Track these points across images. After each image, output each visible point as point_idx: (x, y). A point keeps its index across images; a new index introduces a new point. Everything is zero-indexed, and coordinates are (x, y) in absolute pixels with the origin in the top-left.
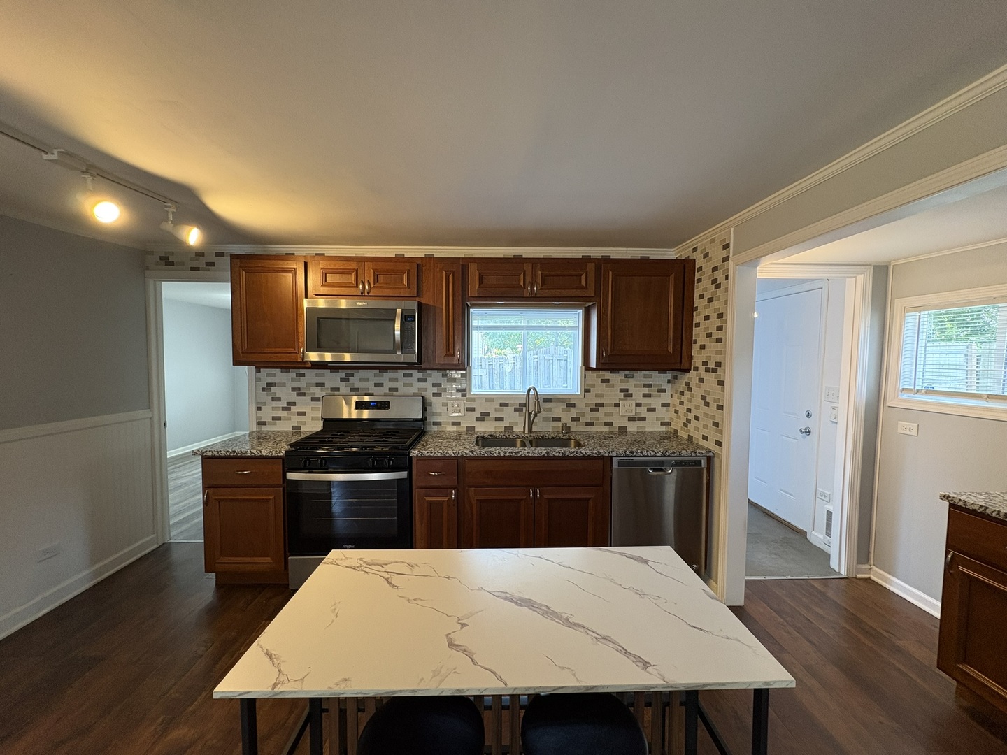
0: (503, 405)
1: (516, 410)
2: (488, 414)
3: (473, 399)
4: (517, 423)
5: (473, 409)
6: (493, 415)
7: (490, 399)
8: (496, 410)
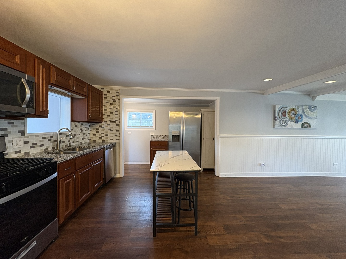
0: (44, 138)
1: (49, 140)
2: (36, 144)
3: (28, 137)
4: (49, 147)
5: (28, 142)
6: (39, 144)
7: (37, 136)
8: (40, 141)
